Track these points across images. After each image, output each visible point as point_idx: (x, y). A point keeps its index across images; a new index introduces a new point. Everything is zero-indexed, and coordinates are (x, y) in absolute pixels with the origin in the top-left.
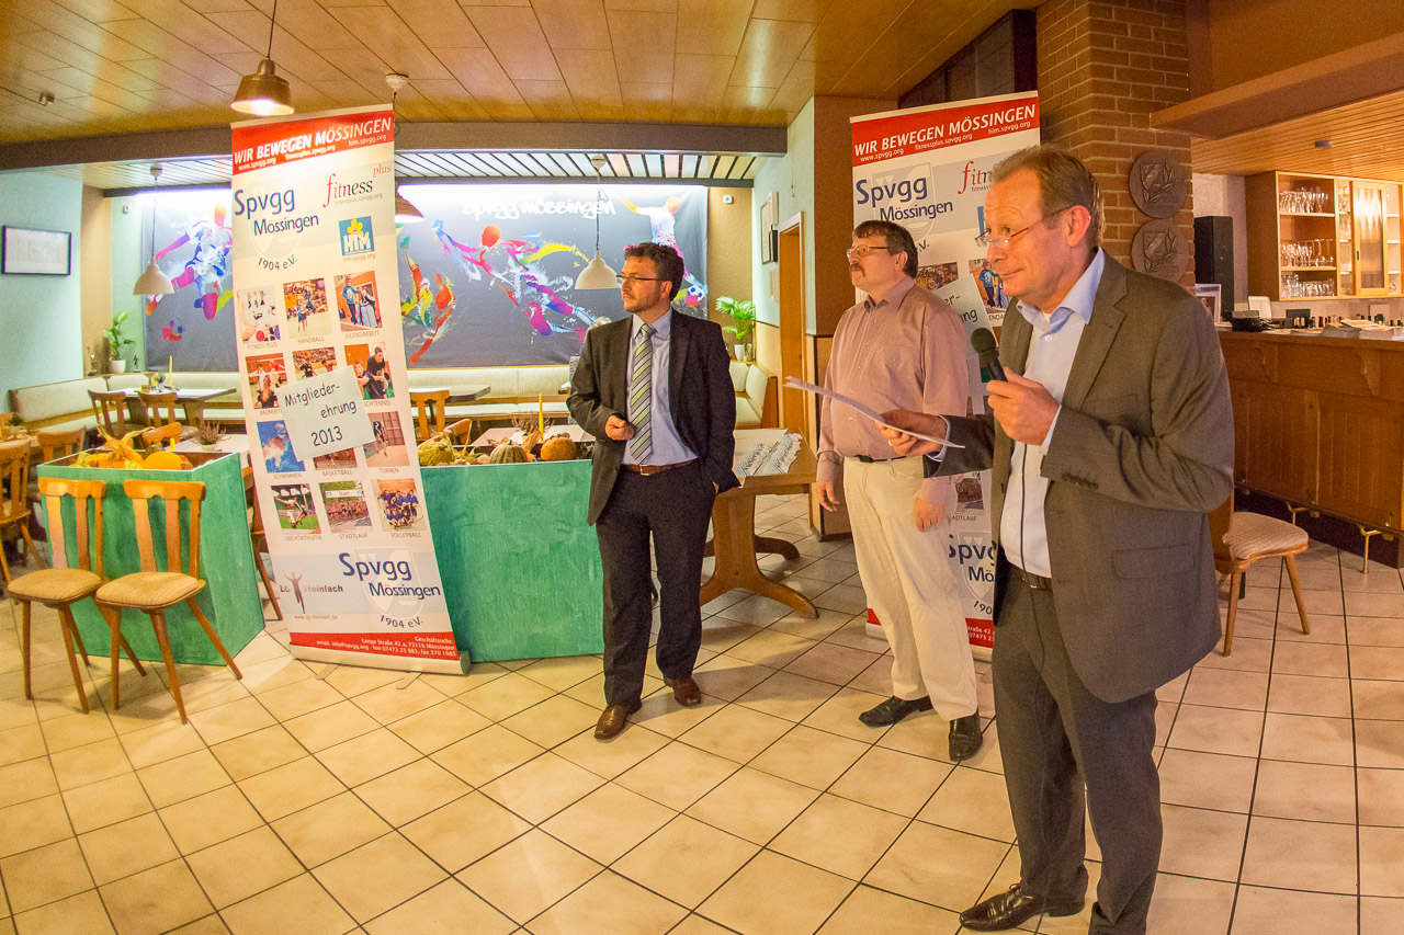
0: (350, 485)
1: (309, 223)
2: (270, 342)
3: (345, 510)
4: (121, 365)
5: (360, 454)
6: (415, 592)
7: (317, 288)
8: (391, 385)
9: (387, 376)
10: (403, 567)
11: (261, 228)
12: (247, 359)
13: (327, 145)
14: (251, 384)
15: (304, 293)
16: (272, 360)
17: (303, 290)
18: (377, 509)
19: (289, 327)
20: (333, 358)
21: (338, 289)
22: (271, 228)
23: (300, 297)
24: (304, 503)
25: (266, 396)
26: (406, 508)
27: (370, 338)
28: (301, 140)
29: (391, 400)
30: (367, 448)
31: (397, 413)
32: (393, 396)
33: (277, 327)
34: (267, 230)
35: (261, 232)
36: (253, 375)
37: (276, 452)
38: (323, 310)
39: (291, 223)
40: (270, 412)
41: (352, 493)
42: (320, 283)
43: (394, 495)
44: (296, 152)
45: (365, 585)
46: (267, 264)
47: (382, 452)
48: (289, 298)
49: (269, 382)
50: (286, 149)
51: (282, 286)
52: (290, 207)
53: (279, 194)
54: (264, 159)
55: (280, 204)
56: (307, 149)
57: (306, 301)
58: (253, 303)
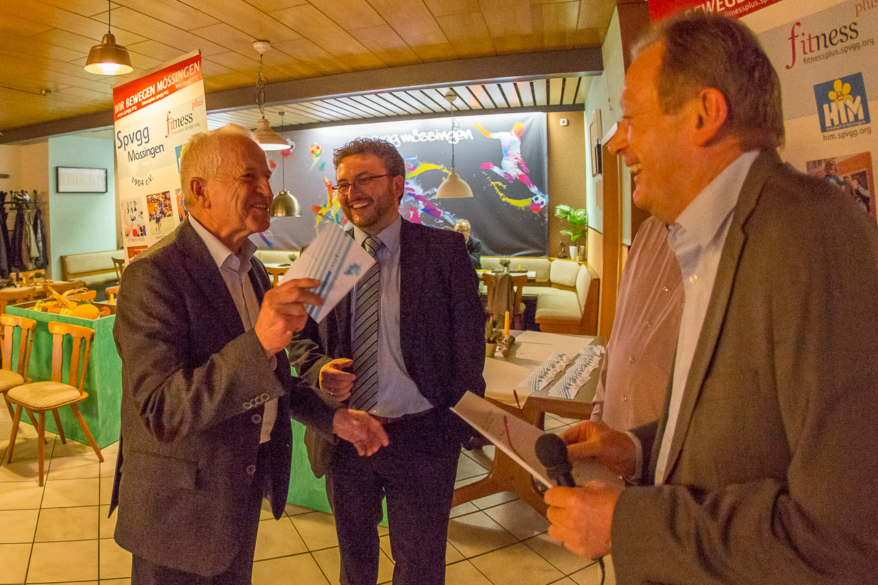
1: (159, 150)
2: (140, 237)
7: (166, 198)
11: (132, 156)
12: (128, 248)
13: (164, 90)
15: (159, 202)
16: (141, 250)
17: (158, 200)
19: (150, 226)
21: (177, 199)
22: (138, 156)
23: (156, 205)
28: (149, 90)
33: (144, 226)
34: (135, 158)
35: (132, 160)
38: (169, 216)
39: (149, 152)
42: (168, 197)
44: (147, 99)
46: (137, 182)
48: (150, 206)
50: (141, 98)
51: (146, 198)
52: (147, 140)
53: (140, 131)
54: (130, 107)
55: (141, 138)
56: (153, 96)
57: (160, 208)
58: (130, 210)
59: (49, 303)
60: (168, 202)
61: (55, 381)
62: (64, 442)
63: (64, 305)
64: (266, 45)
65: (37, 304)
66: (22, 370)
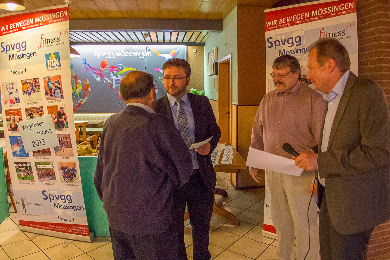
0: (48, 163)
1: (33, 55)
2: (15, 104)
3: (45, 173)
5: (53, 151)
6: (73, 208)
7: (36, 82)
8: (67, 123)
9: (65, 119)
10: (69, 198)
11: (12, 57)
12: (6, 111)
13: (40, 22)
14: (7, 121)
15: (30, 84)
16: (16, 111)
17: (30, 83)
18: (58, 174)
19: (23, 98)
20: (42, 111)
21: (44, 82)
22: (16, 58)
23: (29, 86)
24: (28, 170)
25: (13, 126)
26: (72, 174)
27: (58, 103)
28: (29, 21)
29: (67, 129)
30: (56, 149)
31: (69, 134)
32: (68, 127)
33: (19, 98)
34: (14, 58)
35: (12, 59)
36: (8, 117)
37: (17, 148)
39: (25, 55)
40: (15, 132)
41: (49, 166)
42: (38, 81)
43: (66, 168)
44: (26, 26)
45: (52, 204)
46: (14, 72)
47: (63, 150)
48: (24, 86)
49: (15, 120)
50: (22, 25)
51: (21, 81)
52: (25, 48)
53: (20, 43)
54: (14, 29)
55: (20, 47)
56: (31, 24)
57: (31, 87)
58: (8, 88)
60: (37, 84)
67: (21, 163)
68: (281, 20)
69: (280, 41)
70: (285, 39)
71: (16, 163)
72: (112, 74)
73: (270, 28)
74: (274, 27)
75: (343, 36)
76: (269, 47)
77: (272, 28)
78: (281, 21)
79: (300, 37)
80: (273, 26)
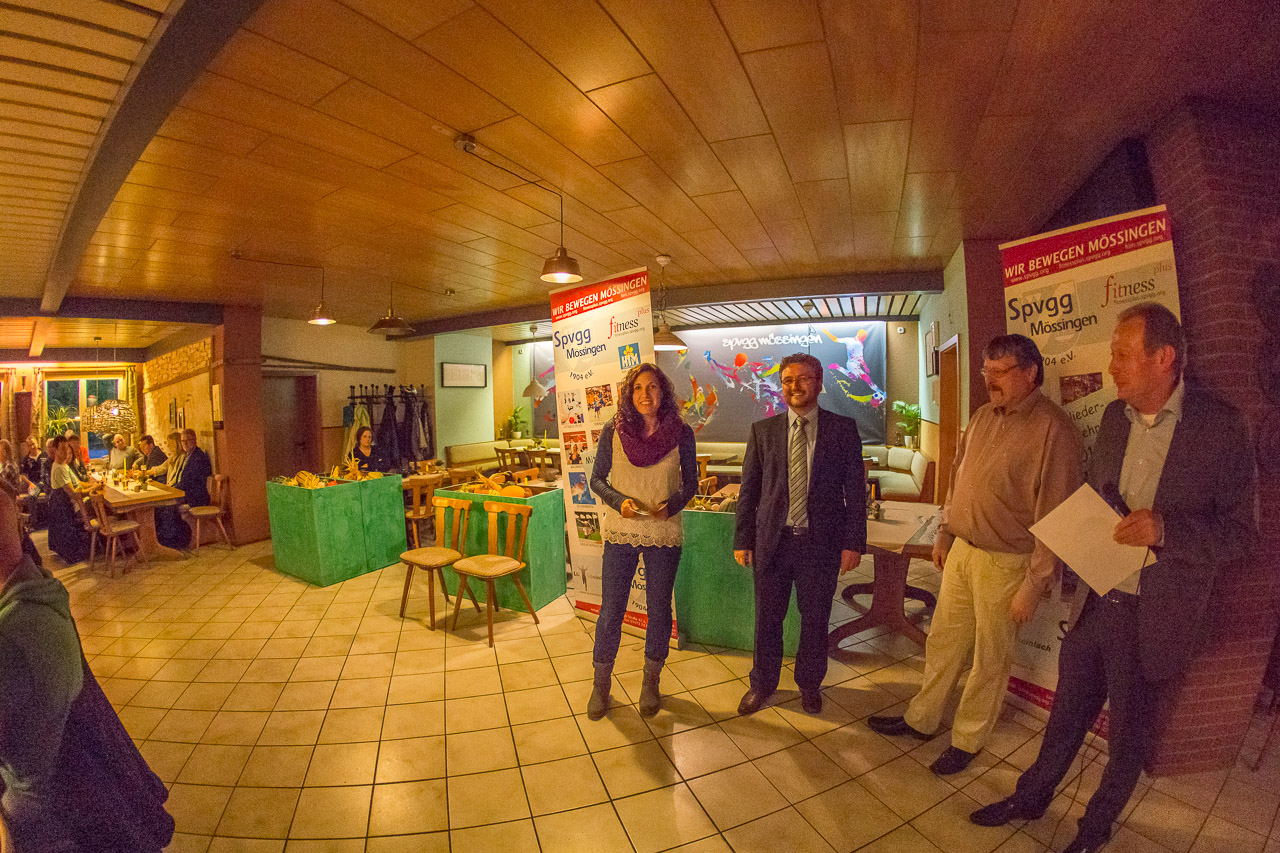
1: (600, 349)
2: (578, 424)
4: (519, 434)
7: (606, 390)
11: (571, 354)
13: (608, 298)
16: (578, 435)
17: (597, 392)
19: (589, 415)
22: (577, 354)
23: (596, 396)
24: (593, 524)
25: (574, 457)
28: (592, 297)
33: (582, 414)
34: (575, 356)
35: (571, 357)
37: (579, 491)
38: (609, 405)
39: (589, 350)
44: (589, 305)
46: (575, 376)
48: (589, 397)
49: (577, 448)
50: (583, 304)
51: (585, 390)
52: (588, 340)
53: (581, 332)
55: (581, 339)
57: (599, 399)
58: (567, 400)
59: (473, 487)
60: (608, 394)
61: (492, 553)
62: (497, 610)
63: (490, 487)
64: (668, 259)
65: (463, 487)
66: (455, 546)
67: (585, 514)
68: (1031, 263)
69: (1033, 305)
70: (1042, 302)
71: (576, 513)
72: (753, 376)
73: (1013, 281)
74: (1020, 278)
75: (1148, 292)
76: (1012, 318)
77: (1016, 280)
78: (1032, 265)
79: (1069, 296)
80: (1018, 276)
